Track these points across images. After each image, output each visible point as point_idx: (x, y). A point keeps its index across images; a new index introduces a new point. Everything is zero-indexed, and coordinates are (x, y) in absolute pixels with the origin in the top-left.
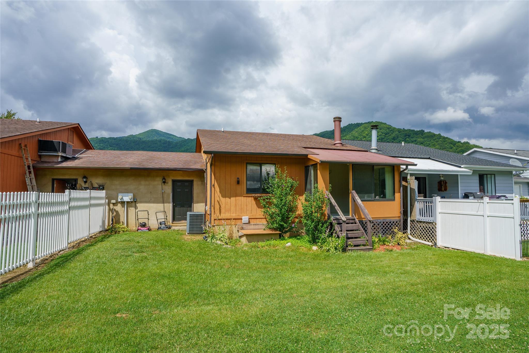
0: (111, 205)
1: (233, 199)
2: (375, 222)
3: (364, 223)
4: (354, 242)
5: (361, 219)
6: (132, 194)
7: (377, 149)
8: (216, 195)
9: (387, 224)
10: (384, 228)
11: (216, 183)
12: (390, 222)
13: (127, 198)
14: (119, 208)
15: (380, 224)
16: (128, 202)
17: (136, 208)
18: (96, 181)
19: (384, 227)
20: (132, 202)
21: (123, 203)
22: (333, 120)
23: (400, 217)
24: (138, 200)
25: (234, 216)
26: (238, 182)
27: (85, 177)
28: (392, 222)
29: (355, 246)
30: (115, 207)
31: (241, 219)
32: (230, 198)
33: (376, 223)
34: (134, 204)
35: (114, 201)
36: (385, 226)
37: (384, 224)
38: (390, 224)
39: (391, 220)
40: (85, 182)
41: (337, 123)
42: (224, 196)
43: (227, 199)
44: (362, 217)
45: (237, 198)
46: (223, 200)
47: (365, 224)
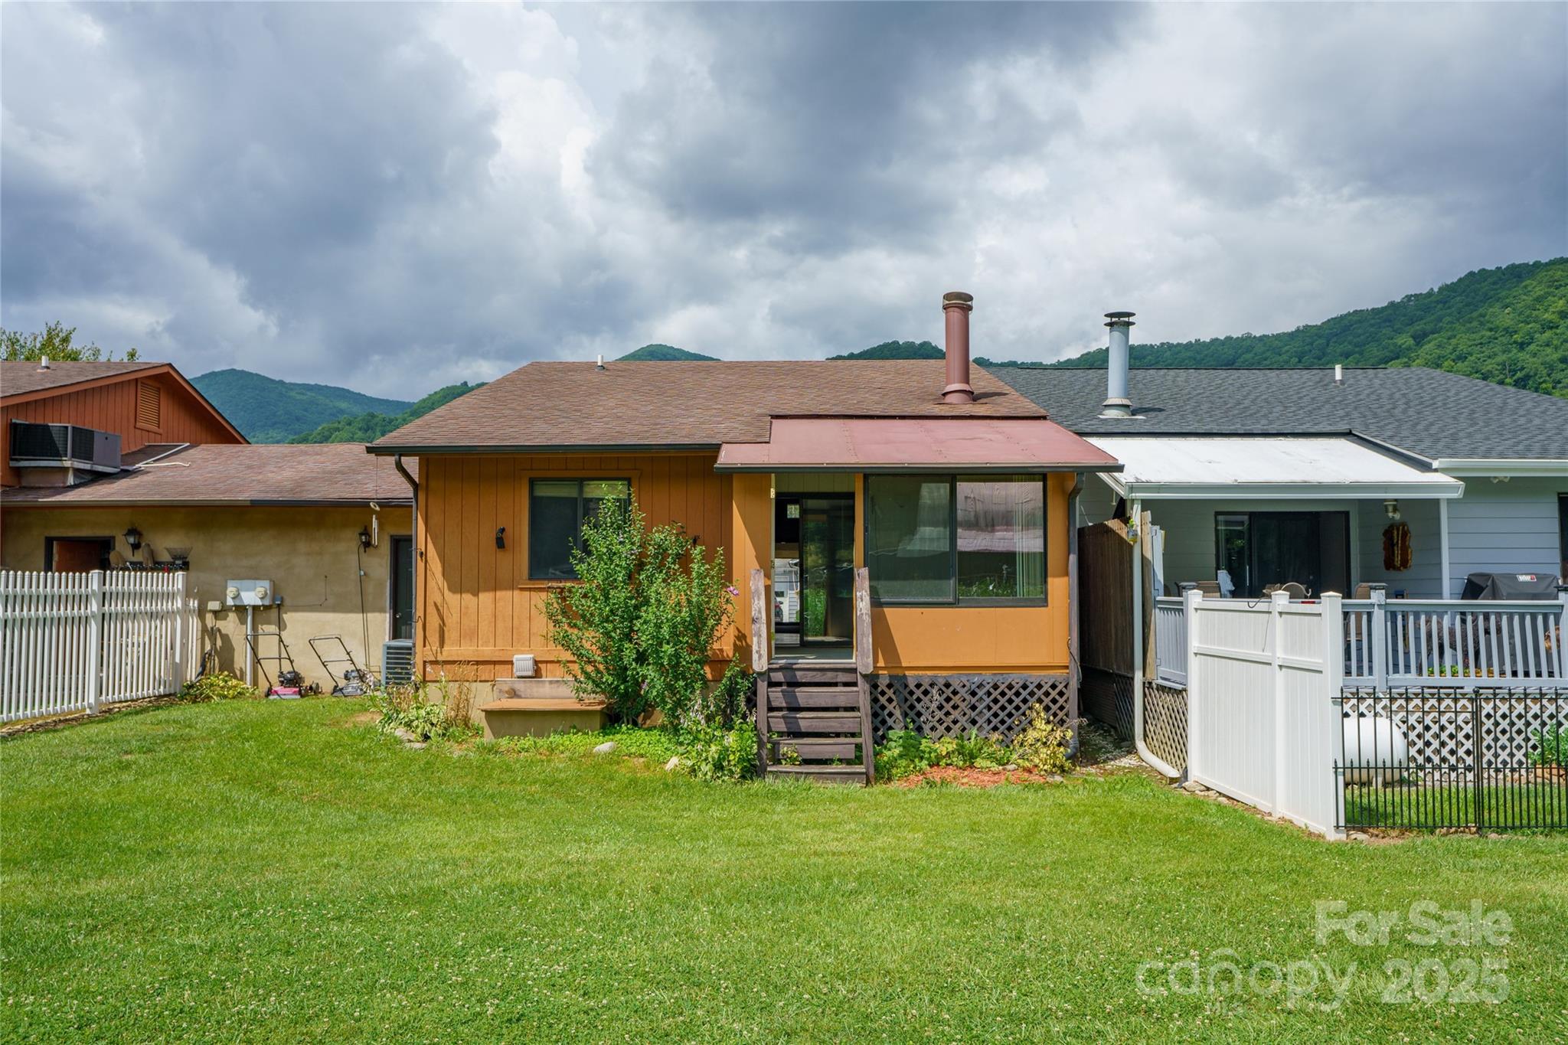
0: (209, 617)
1: (485, 597)
2: (956, 684)
3: (912, 686)
4: (806, 749)
5: (900, 673)
6: (267, 584)
7: (1128, 406)
8: (431, 584)
9: (1010, 694)
10: (995, 708)
11: (430, 546)
12: (1025, 687)
13: (252, 597)
14: (230, 625)
15: (981, 693)
16: (255, 608)
17: (281, 625)
18: (166, 543)
19: (996, 701)
20: (267, 608)
21: (241, 610)
22: (940, 302)
23: (1067, 667)
24: (288, 602)
25: (487, 651)
26: (500, 543)
27: (132, 532)
28: (1031, 687)
29: (807, 762)
30: (220, 624)
31: (511, 663)
32: (476, 594)
33: (964, 686)
34: (274, 613)
35: (214, 605)
36: (1003, 701)
37: (995, 694)
38: (1024, 694)
39: (1030, 676)
40: (136, 547)
41: (956, 315)
42: (457, 588)
43: (467, 597)
44: (904, 665)
45: (499, 594)
46: (453, 599)
47: (914, 689)
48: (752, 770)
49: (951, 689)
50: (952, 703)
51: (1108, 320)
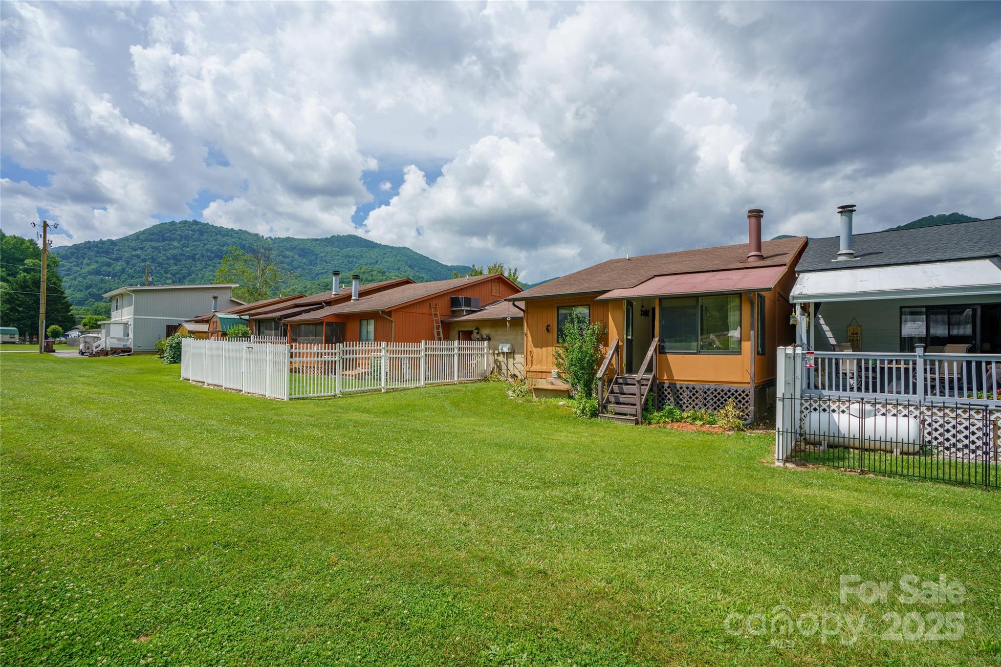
0: (496, 355)
1: (544, 349)
2: (697, 388)
3: (678, 388)
4: (618, 409)
5: (673, 382)
6: (509, 345)
7: (852, 254)
8: (528, 344)
9: (722, 394)
10: (715, 400)
11: (528, 332)
12: (729, 391)
13: (506, 350)
14: (501, 358)
15: (709, 393)
16: (507, 353)
17: (514, 359)
18: (485, 332)
19: (715, 397)
20: (510, 353)
21: (503, 353)
22: (747, 214)
23: (749, 383)
24: (516, 351)
25: (544, 368)
26: (548, 330)
27: (477, 329)
29: (616, 414)
30: (499, 358)
31: (551, 372)
32: (541, 348)
33: (701, 389)
34: (512, 355)
35: (496, 352)
36: (719, 397)
37: (715, 393)
38: (729, 394)
39: (733, 386)
40: (478, 333)
41: (753, 220)
42: (536, 346)
43: (539, 349)
44: (675, 378)
45: (549, 348)
46: (534, 350)
47: (679, 389)
48: (594, 414)
49: (695, 390)
50: (695, 396)
51: (840, 210)
